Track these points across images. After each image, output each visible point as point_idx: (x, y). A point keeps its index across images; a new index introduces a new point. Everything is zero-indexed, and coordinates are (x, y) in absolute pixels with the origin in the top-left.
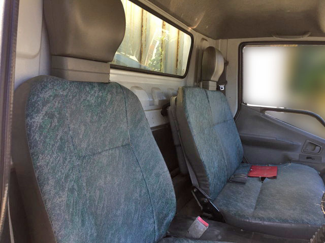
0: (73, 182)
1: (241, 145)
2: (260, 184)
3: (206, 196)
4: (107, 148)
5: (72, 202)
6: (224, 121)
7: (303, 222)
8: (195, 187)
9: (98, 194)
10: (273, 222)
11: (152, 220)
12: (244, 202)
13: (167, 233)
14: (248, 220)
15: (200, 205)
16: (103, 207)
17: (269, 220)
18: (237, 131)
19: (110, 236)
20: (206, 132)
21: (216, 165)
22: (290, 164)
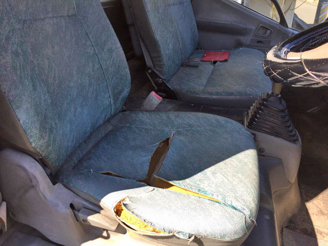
0: (15, 46)
1: (197, 30)
2: (212, 67)
3: (161, 76)
4: (50, 15)
5: (18, 65)
6: (180, 3)
7: (246, 94)
8: (149, 68)
9: (46, 63)
10: (220, 95)
11: (108, 95)
12: (196, 82)
13: (123, 108)
14: (198, 96)
15: (154, 86)
16: (54, 77)
17: (217, 94)
18: (193, 15)
19: (65, 105)
20: (160, 11)
21: (171, 47)
22: (241, 49)
